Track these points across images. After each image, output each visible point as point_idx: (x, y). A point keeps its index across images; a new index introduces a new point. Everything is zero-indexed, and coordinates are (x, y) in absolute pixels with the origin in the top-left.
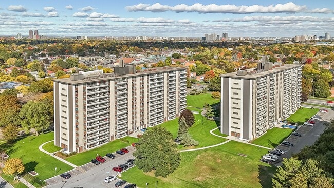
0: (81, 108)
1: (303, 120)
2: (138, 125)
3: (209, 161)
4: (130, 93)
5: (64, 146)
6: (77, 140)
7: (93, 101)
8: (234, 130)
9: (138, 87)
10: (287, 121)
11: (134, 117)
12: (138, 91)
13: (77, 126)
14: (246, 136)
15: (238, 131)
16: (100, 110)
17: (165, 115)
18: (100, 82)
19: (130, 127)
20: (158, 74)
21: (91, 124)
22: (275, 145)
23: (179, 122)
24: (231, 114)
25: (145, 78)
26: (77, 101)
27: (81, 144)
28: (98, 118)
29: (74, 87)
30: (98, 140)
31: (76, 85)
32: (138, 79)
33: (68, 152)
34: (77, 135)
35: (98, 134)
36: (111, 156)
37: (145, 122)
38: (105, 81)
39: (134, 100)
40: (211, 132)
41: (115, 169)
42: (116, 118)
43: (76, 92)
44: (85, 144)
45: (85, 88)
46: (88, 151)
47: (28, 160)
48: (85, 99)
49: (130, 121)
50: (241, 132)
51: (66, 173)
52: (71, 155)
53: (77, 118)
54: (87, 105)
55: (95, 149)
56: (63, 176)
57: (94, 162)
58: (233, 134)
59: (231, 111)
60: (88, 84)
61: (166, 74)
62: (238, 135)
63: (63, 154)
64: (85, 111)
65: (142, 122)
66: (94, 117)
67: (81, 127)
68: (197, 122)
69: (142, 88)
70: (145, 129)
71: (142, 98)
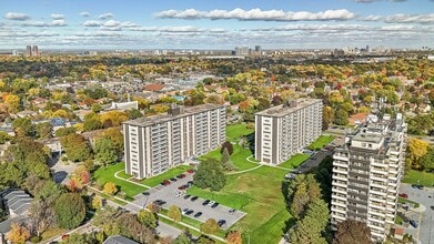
0: (148, 145)
1: (321, 147)
2: (188, 155)
3: (247, 180)
4: (182, 130)
5: (135, 174)
6: (146, 169)
7: (156, 138)
8: (265, 157)
9: (188, 124)
10: (308, 148)
11: (185, 150)
12: (188, 128)
14: (275, 161)
15: (268, 158)
16: (161, 145)
17: (209, 146)
18: (161, 123)
19: (183, 158)
20: (203, 112)
21: (155, 156)
22: (295, 167)
23: (222, 152)
24: (263, 144)
25: (193, 117)
27: (149, 172)
28: (160, 152)
30: (160, 168)
31: (144, 127)
32: (188, 118)
33: (139, 178)
34: (146, 165)
35: (160, 164)
36: (173, 180)
37: (194, 153)
38: (164, 122)
40: (247, 159)
41: (180, 188)
43: (145, 132)
44: (152, 172)
45: (150, 129)
46: (154, 177)
48: (150, 137)
49: (182, 153)
50: (271, 158)
52: (142, 180)
54: (153, 142)
55: (159, 175)
57: (162, 184)
58: (264, 160)
59: (263, 143)
60: (153, 125)
61: (209, 112)
62: (268, 161)
63: (135, 179)
64: (151, 146)
65: (191, 153)
66: (157, 151)
67: (149, 158)
68: (236, 151)
69: (191, 125)
70: (194, 159)
71: (191, 133)
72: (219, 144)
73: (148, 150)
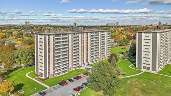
0: (52, 50)
2: (85, 62)
3: (137, 84)
4: (80, 43)
5: (41, 74)
6: (49, 70)
7: (59, 46)
8: (145, 65)
9: (85, 39)
11: (83, 57)
12: (85, 42)
13: (49, 61)
14: (154, 68)
15: (148, 66)
16: (63, 52)
17: (100, 57)
18: (63, 34)
19: (80, 64)
20: (96, 32)
21: (58, 60)
25: (89, 34)
26: (49, 45)
27: (52, 72)
28: (62, 57)
29: (47, 36)
30: (62, 70)
31: (49, 35)
32: (85, 34)
33: (43, 77)
34: (49, 67)
35: (62, 67)
36: (71, 81)
37: (89, 61)
38: (66, 34)
39: (83, 47)
40: (129, 66)
41: (75, 89)
42: (72, 58)
43: (49, 39)
44: (54, 73)
45: (54, 37)
46: (56, 77)
47: (18, 82)
48: (54, 44)
49: (80, 60)
51: (42, 91)
52: (45, 79)
53: (49, 56)
54: (56, 48)
55: (60, 76)
56: (40, 93)
57: (60, 84)
58: (144, 68)
59: (143, 54)
60: (56, 35)
61: (100, 33)
62: (148, 69)
63: (40, 79)
64: (54, 52)
65: (87, 60)
66: (59, 56)
67: (52, 62)
69: (87, 40)
70: (89, 65)
71: (87, 46)
72: (106, 57)
73: (52, 54)
